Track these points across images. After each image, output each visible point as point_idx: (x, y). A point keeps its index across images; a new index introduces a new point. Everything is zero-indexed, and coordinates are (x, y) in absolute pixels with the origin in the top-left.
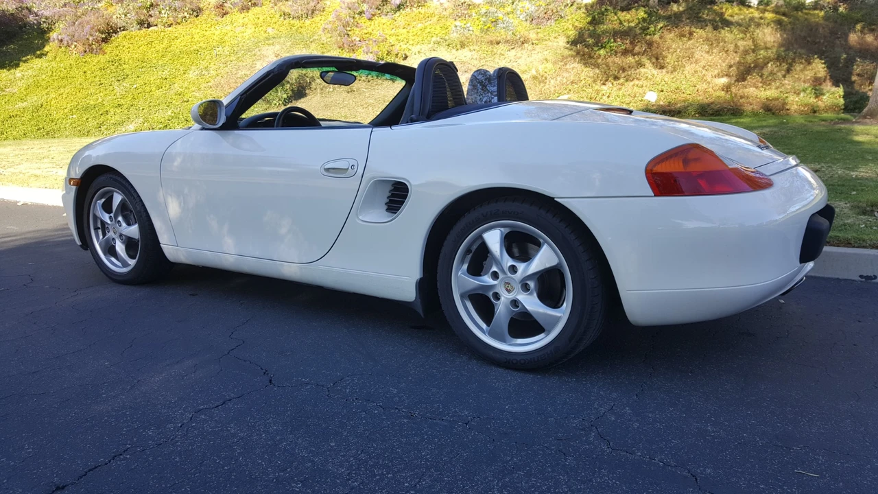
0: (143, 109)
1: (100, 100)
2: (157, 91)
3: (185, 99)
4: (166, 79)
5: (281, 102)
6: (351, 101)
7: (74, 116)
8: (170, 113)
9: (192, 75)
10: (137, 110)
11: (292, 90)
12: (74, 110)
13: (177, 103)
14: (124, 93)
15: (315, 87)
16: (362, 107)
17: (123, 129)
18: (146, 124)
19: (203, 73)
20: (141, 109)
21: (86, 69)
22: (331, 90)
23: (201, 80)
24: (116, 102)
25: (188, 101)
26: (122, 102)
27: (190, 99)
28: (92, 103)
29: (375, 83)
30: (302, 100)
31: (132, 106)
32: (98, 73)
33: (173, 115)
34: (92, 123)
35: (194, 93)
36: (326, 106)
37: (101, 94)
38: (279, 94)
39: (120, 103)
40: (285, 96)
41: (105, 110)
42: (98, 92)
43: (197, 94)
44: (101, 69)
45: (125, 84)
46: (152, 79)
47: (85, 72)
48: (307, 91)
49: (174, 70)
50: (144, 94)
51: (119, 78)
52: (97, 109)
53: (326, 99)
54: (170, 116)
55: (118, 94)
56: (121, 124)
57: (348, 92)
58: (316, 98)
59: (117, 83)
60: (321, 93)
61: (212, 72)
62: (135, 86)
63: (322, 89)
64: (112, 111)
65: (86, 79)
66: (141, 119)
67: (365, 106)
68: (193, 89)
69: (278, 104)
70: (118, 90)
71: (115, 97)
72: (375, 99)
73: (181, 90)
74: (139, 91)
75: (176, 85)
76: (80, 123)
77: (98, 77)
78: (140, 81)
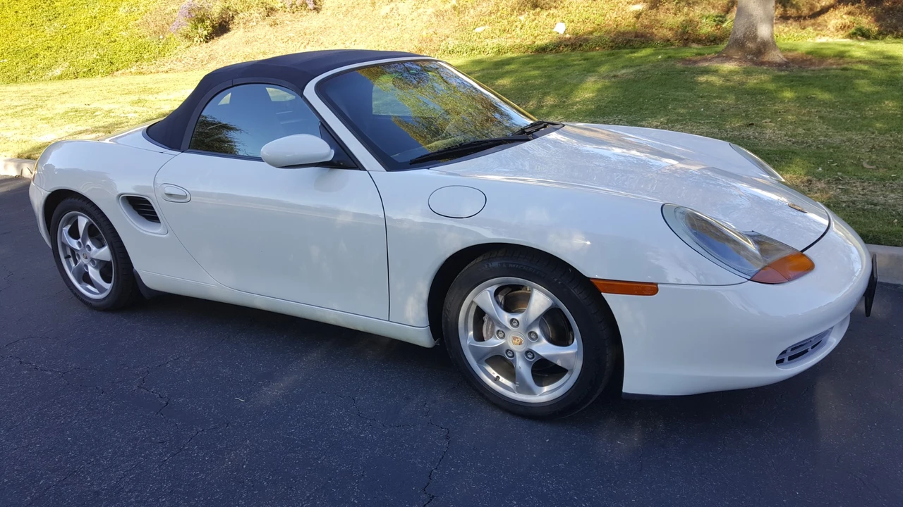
0: (71, 51)
1: (30, 42)
2: (87, 31)
3: (113, 40)
4: (95, 17)
5: (202, 40)
6: (272, 36)
7: (6, 60)
8: (95, 56)
9: (121, 12)
10: (65, 52)
11: (213, 27)
12: (5, 54)
13: (105, 44)
14: (54, 34)
15: (237, 22)
16: (281, 42)
17: (50, 74)
18: (71, 69)
19: (132, 10)
20: (69, 51)
21: (17, 9)
22: (255, 24)
23: (129, 18)
24: (46, 45)
25: (115, 41)
26: (52, 44)
27: (117, 39)
28: (23, 46)
29: (300, 14)
30: (225, 36)
31: (61, 48)
32: (30, 13)
33: (98, 57)
34: (22, 68)
35: (122, 32)
36: (247, 42)
37: (32, 36)
38: (199, 31)
39: (50, 45)
40: (205, 33)
41: (36, 52)
42: (29, 33)
43: (124, 34)
44: (32, 8)
45: (56, 24)
46: (83, 17)
47: (16, 12)
48: (231, 26)
49: (104, 7)
50: (73, 34)
51: (51, 18)
52: (27, 52)
53: (249, 34)
54: (95, 59)
55: (48, 35)
56: (49, 67)
57: (271, 26)
58: (239, 33)
59: (48, 23)
60: (244, 28)
61: (141, 8)
62: (65, 27)
63: (245, 24)
64: (42, 53)
65: (18, 20)
66: (68, 64)
67: (285, 40)
68: (121, 28)
69: (199, 41)
70: (49, 31)
71: (44, 39)
72: (296, 33)
73: (109, 29)
74: (68, 32)
75: (105, 23)
76: (10, 68)
77: (29, 17)
78: (71, 20)
